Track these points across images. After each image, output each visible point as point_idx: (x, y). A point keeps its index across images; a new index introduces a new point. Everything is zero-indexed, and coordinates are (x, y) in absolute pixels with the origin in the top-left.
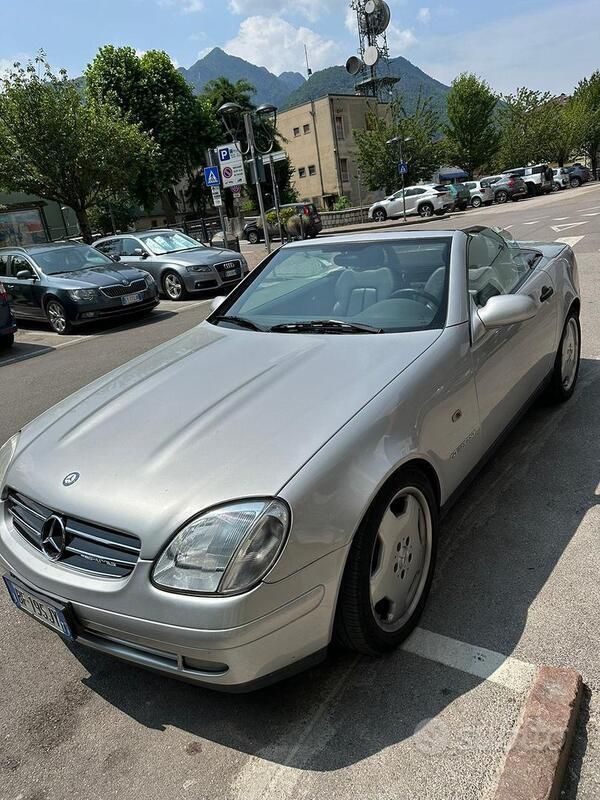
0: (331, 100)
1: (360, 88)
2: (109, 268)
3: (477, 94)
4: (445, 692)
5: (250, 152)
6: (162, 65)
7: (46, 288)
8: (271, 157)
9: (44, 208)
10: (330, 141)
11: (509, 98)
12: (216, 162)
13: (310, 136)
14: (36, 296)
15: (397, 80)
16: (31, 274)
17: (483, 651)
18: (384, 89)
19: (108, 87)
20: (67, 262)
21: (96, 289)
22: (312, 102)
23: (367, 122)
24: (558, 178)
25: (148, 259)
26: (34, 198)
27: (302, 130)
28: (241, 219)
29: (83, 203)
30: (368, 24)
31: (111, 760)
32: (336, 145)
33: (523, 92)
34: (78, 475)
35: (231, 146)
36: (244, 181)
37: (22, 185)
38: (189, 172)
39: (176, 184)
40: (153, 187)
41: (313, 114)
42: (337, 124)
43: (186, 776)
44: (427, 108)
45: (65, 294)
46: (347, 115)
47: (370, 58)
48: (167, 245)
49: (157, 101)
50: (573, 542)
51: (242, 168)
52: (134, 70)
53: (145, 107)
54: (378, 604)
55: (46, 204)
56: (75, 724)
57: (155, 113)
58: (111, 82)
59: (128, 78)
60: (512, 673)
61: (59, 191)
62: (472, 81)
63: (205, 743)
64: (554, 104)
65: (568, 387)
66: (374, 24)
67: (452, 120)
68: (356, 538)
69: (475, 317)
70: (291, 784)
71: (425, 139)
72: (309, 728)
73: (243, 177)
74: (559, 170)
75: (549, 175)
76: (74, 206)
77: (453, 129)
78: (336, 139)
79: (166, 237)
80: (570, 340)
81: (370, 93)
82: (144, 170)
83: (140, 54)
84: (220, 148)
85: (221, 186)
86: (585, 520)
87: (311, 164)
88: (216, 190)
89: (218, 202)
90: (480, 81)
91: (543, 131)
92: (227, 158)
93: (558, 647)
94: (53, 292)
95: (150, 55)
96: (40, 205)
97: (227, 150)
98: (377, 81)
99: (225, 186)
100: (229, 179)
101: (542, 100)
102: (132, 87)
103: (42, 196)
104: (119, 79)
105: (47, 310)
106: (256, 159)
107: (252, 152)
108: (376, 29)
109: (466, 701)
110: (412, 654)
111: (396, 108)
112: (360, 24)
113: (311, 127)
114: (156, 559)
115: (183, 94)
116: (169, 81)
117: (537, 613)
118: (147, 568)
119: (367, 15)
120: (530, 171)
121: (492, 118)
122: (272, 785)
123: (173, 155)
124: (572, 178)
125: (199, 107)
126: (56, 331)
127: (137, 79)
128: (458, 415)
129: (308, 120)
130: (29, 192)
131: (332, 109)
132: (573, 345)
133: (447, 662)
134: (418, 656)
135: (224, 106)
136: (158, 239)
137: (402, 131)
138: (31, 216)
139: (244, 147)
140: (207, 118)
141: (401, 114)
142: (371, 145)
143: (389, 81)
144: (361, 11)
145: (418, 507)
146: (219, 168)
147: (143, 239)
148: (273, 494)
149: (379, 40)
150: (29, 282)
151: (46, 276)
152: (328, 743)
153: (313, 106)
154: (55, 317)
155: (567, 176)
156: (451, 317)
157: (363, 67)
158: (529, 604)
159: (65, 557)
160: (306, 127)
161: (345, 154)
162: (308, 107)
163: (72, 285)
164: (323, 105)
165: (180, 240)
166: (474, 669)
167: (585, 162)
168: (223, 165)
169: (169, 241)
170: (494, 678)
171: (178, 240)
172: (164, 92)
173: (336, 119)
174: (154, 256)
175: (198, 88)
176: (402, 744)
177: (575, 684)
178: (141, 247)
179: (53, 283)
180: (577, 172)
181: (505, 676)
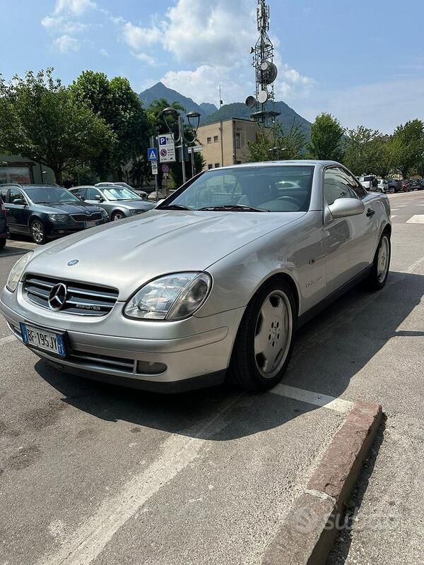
0: (234, 122)
1: (254, 116)
2: (78, 204)
3: (331, 126)
4: (296, 411)
5: (180, 141)
6: (123, 86)
7: (32, 212)
8: (193, 149)
9: (33, 167)
10: (231, 149)
11: (352, 132)
12: (156, 146)
13: (218, 144)
14: (25, 217)
15: (278, 114)
16: (23, 202)
17: (321, 395)
18: (270, 119)
19: (85, 97)
20: (49, 197)
21: (67, 215)
22: (221, 122)
23: (257, 137)
24: (380, 186)
25: (104, 203)
26: (26, 160)
27: (213, 139)
28: (167, 190)
29: (60, 166)
30: (262, 77)
31: (81, 434)
32: (235, 152)
33: (361, 129)
34: (78, 261)
35: (168, 136)
36: (174, 160)
37: (20, 150)
38: (134, 158)
39: (124, 165)
40: (108, 166)
41: (221, 129)
42: (237, 138)
43: (130, 441)
44: (298, 132)
45: (46, 216)
46: (243, 132)
47: (262, 98)
48: (117, 194)
49: (117, 109)
50: (380, 352)
51: (174, 151)
52: (104, 88)
53: (109, 112)
54: (258, 355)
55: (35, 165)
56: (58, 417)
57: (116, 116)
58: (88, 94)
59: (100, 92)
60: (339, 405)
61: (45, 157)
62: (328, 118)
63: (143, 428)
64: (381, 140)
65: (381, 281)
66: (267, 76)
67: (313, 142)
68: (249, 305)
69: (326, 210)
70: (198, 446)
71: (295, 151)
72: (210, 423)
73: (174, 157)
74: (382, 181)
75: (375, 183)
76: (54, 168)
77: (313, 147)
78: (235, 147)
79: (117, 190)
80: (383, 250)
81: (260, 120)
82: (105, 151)
83: (110, 79)
84: (160, 136)
85: (159, 161)
86: (388, 343)
87: (217, 162)
88: (154, 164)
89: (155, 172)
90: (334, 119)
91: (373, 155)
92: (164, 143)
93: (368, 396)
94: (37, 215)
95: (117, 79)
96: (30, 166)
97: (165, 138)
98: (265, 113)
99: (161, 161)
100: (165, 157)
101: (373, 135)
102: (102, 99)
103: (33, 159)
104: (94, 92)
105: (31, 226)
106: (184, 146)
107: (182, 141)
108: (267, 81)
109: (309, 415)
110: (276, 395)
111: (277, 130)
112: (257, 76)
113: (219, 138)
114: (127, 302)
115: (136, 107)
116: (128, 98)
117: (355, 381)
118: (121, 307)
119: (262, 71)
120: (363, 179)
121: (340, 143)
122: (186, 447)
123: (124, 146)
124: (390, 187)
125: (146, 116)
126: (35, 242)
127: (106, 94)
128: (313, 261)
129: (218, 133)
130: (24, 155)
131: (234, 129)
132: (385, 254)
133: (297, 399)
134: (280, 396)
135: (166, 109)
136: (112, 191)
137: (280, 145)
138: (24, 171)
139: (176, 137)
140: (150, 125)
141: (280, 134)
142: (258, 152)
143: (274, 114)
144: (259, 68)
145: (285, 308)
146: (158, 149)
147: (102, 190)
148: (202, 270)
149: (269, 87)
150: (21, 207)
151: (33, 204)
152: (222, 430)
153: (222, 125)
154: (35, 232)
155: (387, 185)
156: (312, 206)
157: (257, 104)
158: (351, 377)
159: (65, 307)
160: (216, 138)
161: (240, 158)
162: (218, 125)
163: (51, 212)
164: (228, 125)
165: (127, 193)
166: (316, 402)
167: (399, 177)
168: (161, 147)
169: (120, 193)
170: (328, 406)
171: (126, 193)
172: (123, 104)
173: (236, 135)
174: (108, 201)
175: (145, 105)
176: (269, 431)
177: (377, 408)
178: (100, 194)
179: (38, 209)
180: (393, 184)
181: (334, 406)
